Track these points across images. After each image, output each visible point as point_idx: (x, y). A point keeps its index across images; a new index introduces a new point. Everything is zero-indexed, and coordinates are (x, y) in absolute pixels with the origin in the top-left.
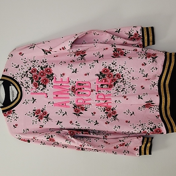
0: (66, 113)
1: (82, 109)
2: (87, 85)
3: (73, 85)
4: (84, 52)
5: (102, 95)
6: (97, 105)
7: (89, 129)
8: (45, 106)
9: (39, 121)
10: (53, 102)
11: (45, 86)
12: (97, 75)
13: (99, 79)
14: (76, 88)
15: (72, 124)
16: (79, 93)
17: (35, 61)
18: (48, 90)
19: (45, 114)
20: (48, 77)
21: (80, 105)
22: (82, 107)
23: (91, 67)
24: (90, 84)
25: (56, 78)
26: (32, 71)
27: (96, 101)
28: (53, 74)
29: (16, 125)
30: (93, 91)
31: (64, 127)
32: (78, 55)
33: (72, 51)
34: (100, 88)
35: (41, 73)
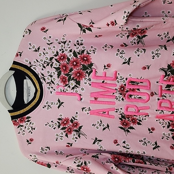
0: (108, 126)
1: (134, 121)
2: (145, 84)
3: (122, 83)
4: (144, 32)
5: (168, 102)
6: (157, 117)
7: (144, 154)
8: (77, 113)
9: (67, 135)
10: (89, 108)
11: (78, 83)
12: (163, 69)
13: (165, 76)
14: (127, 88)
15: (117, 145)
16: (131, 96)
17: (65, 43)
18: (83, 89)
19: (76, 126)
20: (85, 68)
21: (130, 115)
22: (134, 119)
23: (154, 56)
24: (148, 83)
25: (96, 72)
26: (60, 59)
27: (157, 111)
28: (92, 64)
29: (30, 139)
30: (153, 95)
31: (104, 148)
32: (133, 35)
33: (127, 28)
34: (164, 90)
35: (74, 61)
